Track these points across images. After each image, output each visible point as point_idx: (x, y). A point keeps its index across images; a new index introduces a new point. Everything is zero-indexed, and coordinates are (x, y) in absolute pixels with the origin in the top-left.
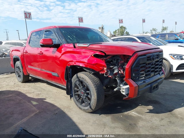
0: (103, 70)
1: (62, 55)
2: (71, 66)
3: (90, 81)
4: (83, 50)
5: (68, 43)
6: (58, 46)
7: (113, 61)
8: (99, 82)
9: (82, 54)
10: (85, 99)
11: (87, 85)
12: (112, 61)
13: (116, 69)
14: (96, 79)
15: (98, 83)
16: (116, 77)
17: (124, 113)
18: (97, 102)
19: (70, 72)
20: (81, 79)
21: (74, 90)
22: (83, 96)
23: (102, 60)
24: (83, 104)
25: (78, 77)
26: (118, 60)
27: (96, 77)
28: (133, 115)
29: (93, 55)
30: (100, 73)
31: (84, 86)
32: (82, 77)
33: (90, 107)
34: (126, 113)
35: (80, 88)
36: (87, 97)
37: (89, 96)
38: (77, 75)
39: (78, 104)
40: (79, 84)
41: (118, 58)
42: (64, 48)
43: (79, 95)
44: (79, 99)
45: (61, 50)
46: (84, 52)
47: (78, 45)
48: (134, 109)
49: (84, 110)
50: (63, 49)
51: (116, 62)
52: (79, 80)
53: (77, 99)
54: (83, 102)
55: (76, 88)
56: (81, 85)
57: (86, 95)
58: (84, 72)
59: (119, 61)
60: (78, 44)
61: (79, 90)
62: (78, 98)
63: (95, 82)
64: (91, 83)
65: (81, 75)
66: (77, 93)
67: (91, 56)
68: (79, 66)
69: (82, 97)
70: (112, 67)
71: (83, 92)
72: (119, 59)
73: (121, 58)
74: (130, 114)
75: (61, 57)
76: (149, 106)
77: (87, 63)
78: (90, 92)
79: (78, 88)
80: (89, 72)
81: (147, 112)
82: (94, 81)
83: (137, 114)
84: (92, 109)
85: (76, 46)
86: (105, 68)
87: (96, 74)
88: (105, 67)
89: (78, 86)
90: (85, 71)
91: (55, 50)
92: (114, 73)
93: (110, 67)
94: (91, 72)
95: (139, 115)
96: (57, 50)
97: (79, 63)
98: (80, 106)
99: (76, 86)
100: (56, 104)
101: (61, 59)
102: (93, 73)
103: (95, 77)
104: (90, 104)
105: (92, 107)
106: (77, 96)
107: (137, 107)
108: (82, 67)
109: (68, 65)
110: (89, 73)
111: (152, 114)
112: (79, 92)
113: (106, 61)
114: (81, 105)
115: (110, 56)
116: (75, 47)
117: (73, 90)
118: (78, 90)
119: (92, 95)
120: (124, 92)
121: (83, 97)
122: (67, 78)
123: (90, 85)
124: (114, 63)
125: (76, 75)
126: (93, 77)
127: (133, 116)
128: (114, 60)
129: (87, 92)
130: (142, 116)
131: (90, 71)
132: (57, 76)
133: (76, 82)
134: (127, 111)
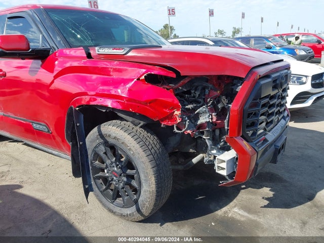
0: (171, 117)
1: (56, 77)
2: (82, 106)
3: (138, 146)
4: (115, 64)
5: (71, 46)
6: (42, 55)
7: (193, 91)
8: (158, 146)
9: (111, 73)
10: (123, 188)
11: (127, 156)
12: (189, 92)
13: (205, 112)
14: (152, 139)
15: (155, 148)
16: (202, 133)
17: (217, 212)
18: (156, 199)
19: (80, 124)
20: (111, 141)
21: (92, 166)
22: (118, 182)
23: (167, 89)
24: (119, 200)
25: (101, 135)
26: (204, 89)
27: (152, 134)
28: (238, 217)
29: (143, 77)
30: (163, 124)
31: (118, 157)
32: (113, 135)
33: (138, 210)
34: (220, 213)
35: (108, 162)
36: (128, 184)
37: (134, 183)
38: (99, 131)
39: (104, 200)
40: (105, 153)
41: (205, 84)
42: (60, 59)
43: (105, 180)
44: (106, 189)
45: (54, 66)
46: (116, 70)
47: (97, 51)
48: (234, 199)
49: (122, 216)
50: (56, 62)
51: (199, 95)
52: (106, 143)
53: (102, 187)
54: (117, 195)
55: (97, 162)
56: (110, 153)
57: (125, 179)
58: (118, 122)
59: (207, 90)
60: (97, 48)
61: (107, 167)
62: (104, 187)
63: (150, 147)
64: (140, 150)
65: (111, 129)
66: (101, 174)
67: (138, 79)
68: (106, 107)
69: (114, 183)
70: (190, 106)
71: (116, 172)
72: (207, 87)
73: (214, 85)
74: (230, 215)
75: (53, 82)
76: (262, 188)
77: (128, 99)
78: (138, 173)
79: (103, 162)
80: (132, 122)
81: (265, 207)
82: (147, 144)
83: (246, 214)
84: (142, 214)
85: (92, 52)
86: (177, 113)
87: (151, 127)
88: (178, 110)
89: (104, 156)
90: (122, 119)
91: (36, 66)
92: (199, 122)
93: (186, 107)
94: (137, 121)
95: (251, 216)
96: (43, 67)
97: (102, 99)
98: (111, 206)
99: (97, 156)
100: (47, 201)
101: (53, 87)
102: (142, 123)
103: (149, 134)
104: (136, 202)
105: (144, 211)
106: (101, 181)
107: (240, 195)
108: (113, 109)
109: (74, 104)
110: (131, 125)
111: (276, 209)
112: (106, 171)
113: (176, 93)
114: (112, 203)
115: (186, 80)
116: (89, 56)
117: (91, 168)
118: (104, 166)
119: (143, 181)
120: (223, 169)
121: (116, 184)
122: (73, 138)
123: (137, 156)
124: (194, 97)
125: (95, 129)
126: (144, 133)
127: (239, 221)
128: (196, 90)
129: (129, 172)
130: (258, 220)
131: (134, 119)
132: (46, 130)
133: (96, 147)
134: (221, 207)
